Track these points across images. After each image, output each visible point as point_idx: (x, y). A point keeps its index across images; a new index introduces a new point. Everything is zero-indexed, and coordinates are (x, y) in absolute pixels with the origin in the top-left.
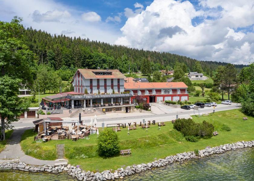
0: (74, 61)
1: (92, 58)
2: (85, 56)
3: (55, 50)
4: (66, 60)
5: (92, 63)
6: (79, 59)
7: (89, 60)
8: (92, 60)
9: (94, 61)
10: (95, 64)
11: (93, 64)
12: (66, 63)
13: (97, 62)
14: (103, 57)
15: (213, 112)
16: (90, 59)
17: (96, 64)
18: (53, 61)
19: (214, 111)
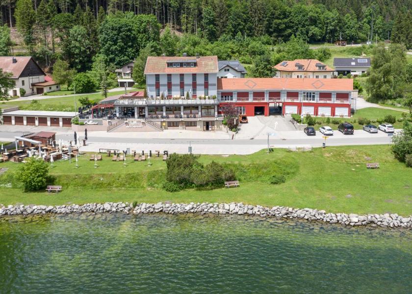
0: (251, 24)
1: (286, 17)
2: (273, 14)
3: (217, 6)
4: (234, 23)
5: (284, 26)
6: (260, 19)
7: (278, 21)
8: (286, 20)
9: (291, 22)
10: (292, 27)
11: (288, 27)
12: (233, 29)
13: (296, 24)
14: (310, 14)
15: (322, 145)
16: (281, 19)
17: (295, 28)
18: (212, 26)
19: (324, 144)
